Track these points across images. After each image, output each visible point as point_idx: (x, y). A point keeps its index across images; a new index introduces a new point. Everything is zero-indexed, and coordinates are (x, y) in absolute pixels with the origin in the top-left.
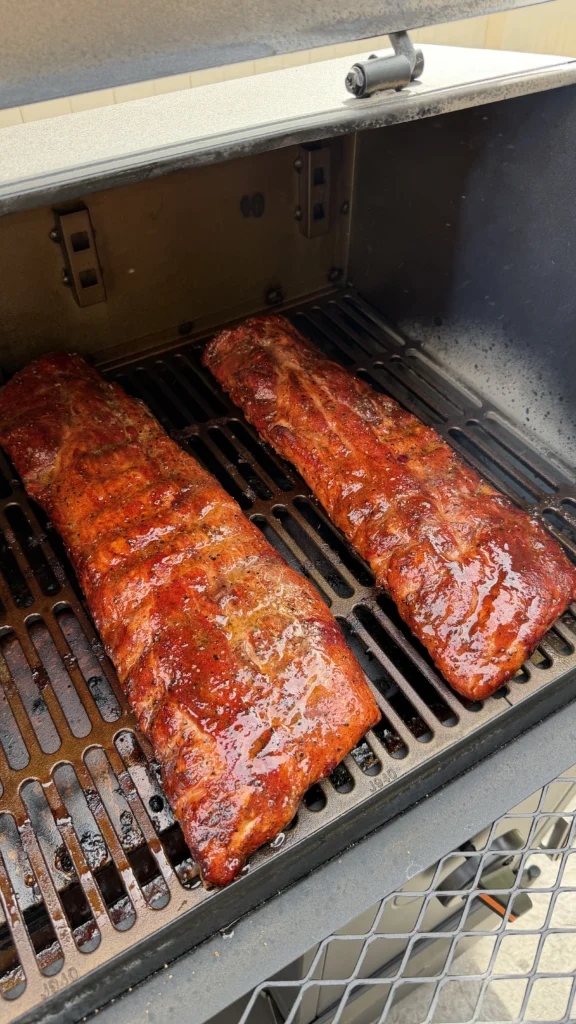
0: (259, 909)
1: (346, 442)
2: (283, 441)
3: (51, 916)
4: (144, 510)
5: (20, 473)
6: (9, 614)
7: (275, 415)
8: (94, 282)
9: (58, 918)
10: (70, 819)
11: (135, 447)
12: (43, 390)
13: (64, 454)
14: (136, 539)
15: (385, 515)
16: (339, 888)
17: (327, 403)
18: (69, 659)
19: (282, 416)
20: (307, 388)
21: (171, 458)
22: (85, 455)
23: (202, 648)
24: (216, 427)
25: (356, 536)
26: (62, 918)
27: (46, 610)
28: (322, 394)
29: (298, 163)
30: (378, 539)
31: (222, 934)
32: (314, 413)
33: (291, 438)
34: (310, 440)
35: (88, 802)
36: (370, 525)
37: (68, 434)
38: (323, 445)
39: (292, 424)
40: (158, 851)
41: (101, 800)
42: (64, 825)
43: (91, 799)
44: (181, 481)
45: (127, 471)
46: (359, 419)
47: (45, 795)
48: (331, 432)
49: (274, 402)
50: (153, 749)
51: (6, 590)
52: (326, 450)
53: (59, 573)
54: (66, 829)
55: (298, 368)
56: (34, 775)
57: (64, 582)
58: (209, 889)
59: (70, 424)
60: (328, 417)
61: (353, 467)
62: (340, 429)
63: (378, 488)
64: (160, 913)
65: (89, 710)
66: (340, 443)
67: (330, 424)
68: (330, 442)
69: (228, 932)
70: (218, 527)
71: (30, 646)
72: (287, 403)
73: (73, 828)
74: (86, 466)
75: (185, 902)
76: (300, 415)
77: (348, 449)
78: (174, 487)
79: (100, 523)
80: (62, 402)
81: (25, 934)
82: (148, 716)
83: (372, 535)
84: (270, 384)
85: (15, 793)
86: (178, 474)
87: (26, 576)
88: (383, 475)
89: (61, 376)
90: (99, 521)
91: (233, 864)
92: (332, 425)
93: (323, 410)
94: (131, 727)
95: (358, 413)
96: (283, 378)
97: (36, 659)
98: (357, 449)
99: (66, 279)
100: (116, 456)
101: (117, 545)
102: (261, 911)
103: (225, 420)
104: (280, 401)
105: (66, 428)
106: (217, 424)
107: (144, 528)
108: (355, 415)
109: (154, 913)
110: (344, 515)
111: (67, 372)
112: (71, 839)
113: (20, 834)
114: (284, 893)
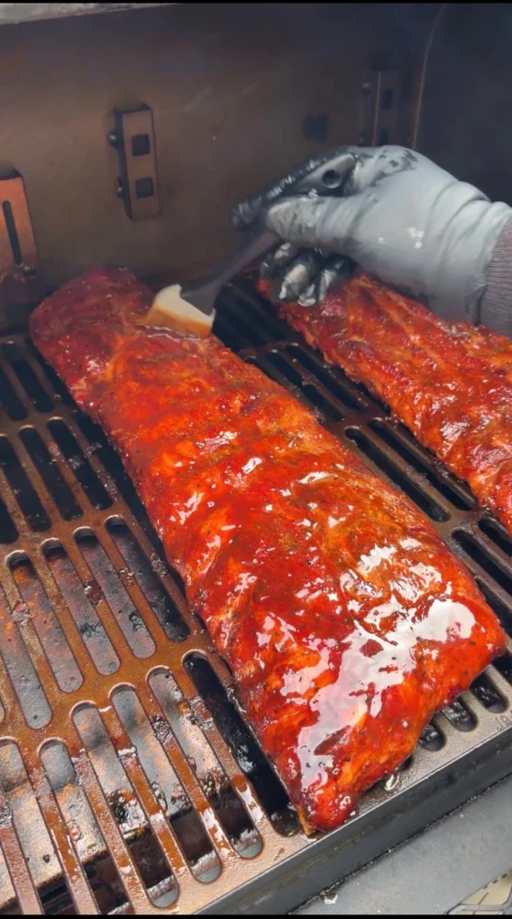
0: (366, 870)
1: (433, 355)
2: (358, 356)
3: (116, 862)
4: (210, 415)
5: (66, 384)
6: (54, 526)
7: (345, 333)
8: (151, 193)
9: (125, 864)
10: (133, 750)
11: (195, 356)
12: (92, 301)
13: (116, 364)
14: (204, 442)
15: (487, 427)
16: (464, 847)
17: (406, 317)
18: (126, 574)
19: (355, 332)
20: (381, 304)
21: (235, 366)
22: (141, 362)
23: (291, 553)
24: (275, 351)
25: (451, 453)
26: (129, 864)
27: (98, 523)
28: (400, 309)
29: (366, 85)
30: (481, 453)
31: (322, 898)
32: (394, 328)
33: (367, 351)
34: (391, 353)
35: (155, 731)
36: (469, 439)
37: (121, 343)
38: (407, 359)
39: (367, 339)
40: (244, 789)
41: (170, 728)
42: (128, 756)
43: (159, 727)
44: (249, 388)
45: (188, 378)
46: (444, 333)
47: (103, 721)
48: (414, 345)
49: (344, 320)
50: (231, 672)
51: (51, 501)
52: (409, 362)
53: (109, 486)
54: (129, 760)
55: (369, 286)
56: (89, 698)
57: (116, 495)
58: (310, 837)
59: (122, 333)
60: (408, 330)
61: (444, 379)
62: (424, 343)
63: (476, 401)
64: (250, 863)
65: (151, 629)
66: (425, 356)
67: (412, 338)
68: (414, 355)
69: (331, 896)
70: (296, 433)
71: (80, 558)
72: (361, 319)
73: (137, 759)
74: (143, 372)
75: (282, 851)
76: (376, 330)
77: (435, 361)
78: (242, 394)
79: (163, 427)
80: (114, 312)
81: (84, 882)
82: (227, 630)
83: (473, 449)
84: (339, 300)
85: (66, 717)
86: (246, 382)
87: (73, 489)
88: (480, 387)
89: (111, 288)
90: (161, 424)
91: (344, 802)
92: (415, 338)
93: (403, 324)
94: (203, 649)
95: (442, 328)
96: (353, 295)
97: (88, 572)
98: (446, 362)
99: (120, 189)
100: (175, 364)
101: (185, 448)
102: (369, 872)
103: (284, 344)
104: (352, 318)
105: (119, 337)
106: (276, 348)
107: (213, 432)
108: (439, 330)
109: (244, 862)
110: (435, 431)
111: (118, 285)
112: (137, 772)
113: (73, 765)
114: (395, 851)
